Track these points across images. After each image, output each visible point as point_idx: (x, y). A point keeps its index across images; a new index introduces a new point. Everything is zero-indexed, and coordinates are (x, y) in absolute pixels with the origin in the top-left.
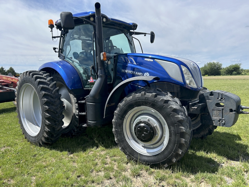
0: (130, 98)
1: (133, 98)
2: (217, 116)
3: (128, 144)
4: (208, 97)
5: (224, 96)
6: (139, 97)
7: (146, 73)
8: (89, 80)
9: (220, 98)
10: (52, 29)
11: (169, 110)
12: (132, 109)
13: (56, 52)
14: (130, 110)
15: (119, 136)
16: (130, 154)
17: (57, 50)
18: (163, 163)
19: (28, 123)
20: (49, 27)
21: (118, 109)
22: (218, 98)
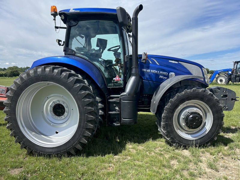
0: (182, 94)
1: (185, 93)
2: (222, 104)
3: (177, 133)
4: (216, 91)
5: (227, 90)
6: (191, 93)
7: (171, 73)
8: (114, 79)
9: (225, 92)
10: (55, 17)
11: (215, 101)
12: (183, 102)
13: (60, 45)
14: (181, 104)
15: (169, 128)
16: (179, 141)
17: (62, 43)
18: (207, 143)
19: (31, 133)
20: (52, 15)
21: (169, 104)
22: (223, 92)
